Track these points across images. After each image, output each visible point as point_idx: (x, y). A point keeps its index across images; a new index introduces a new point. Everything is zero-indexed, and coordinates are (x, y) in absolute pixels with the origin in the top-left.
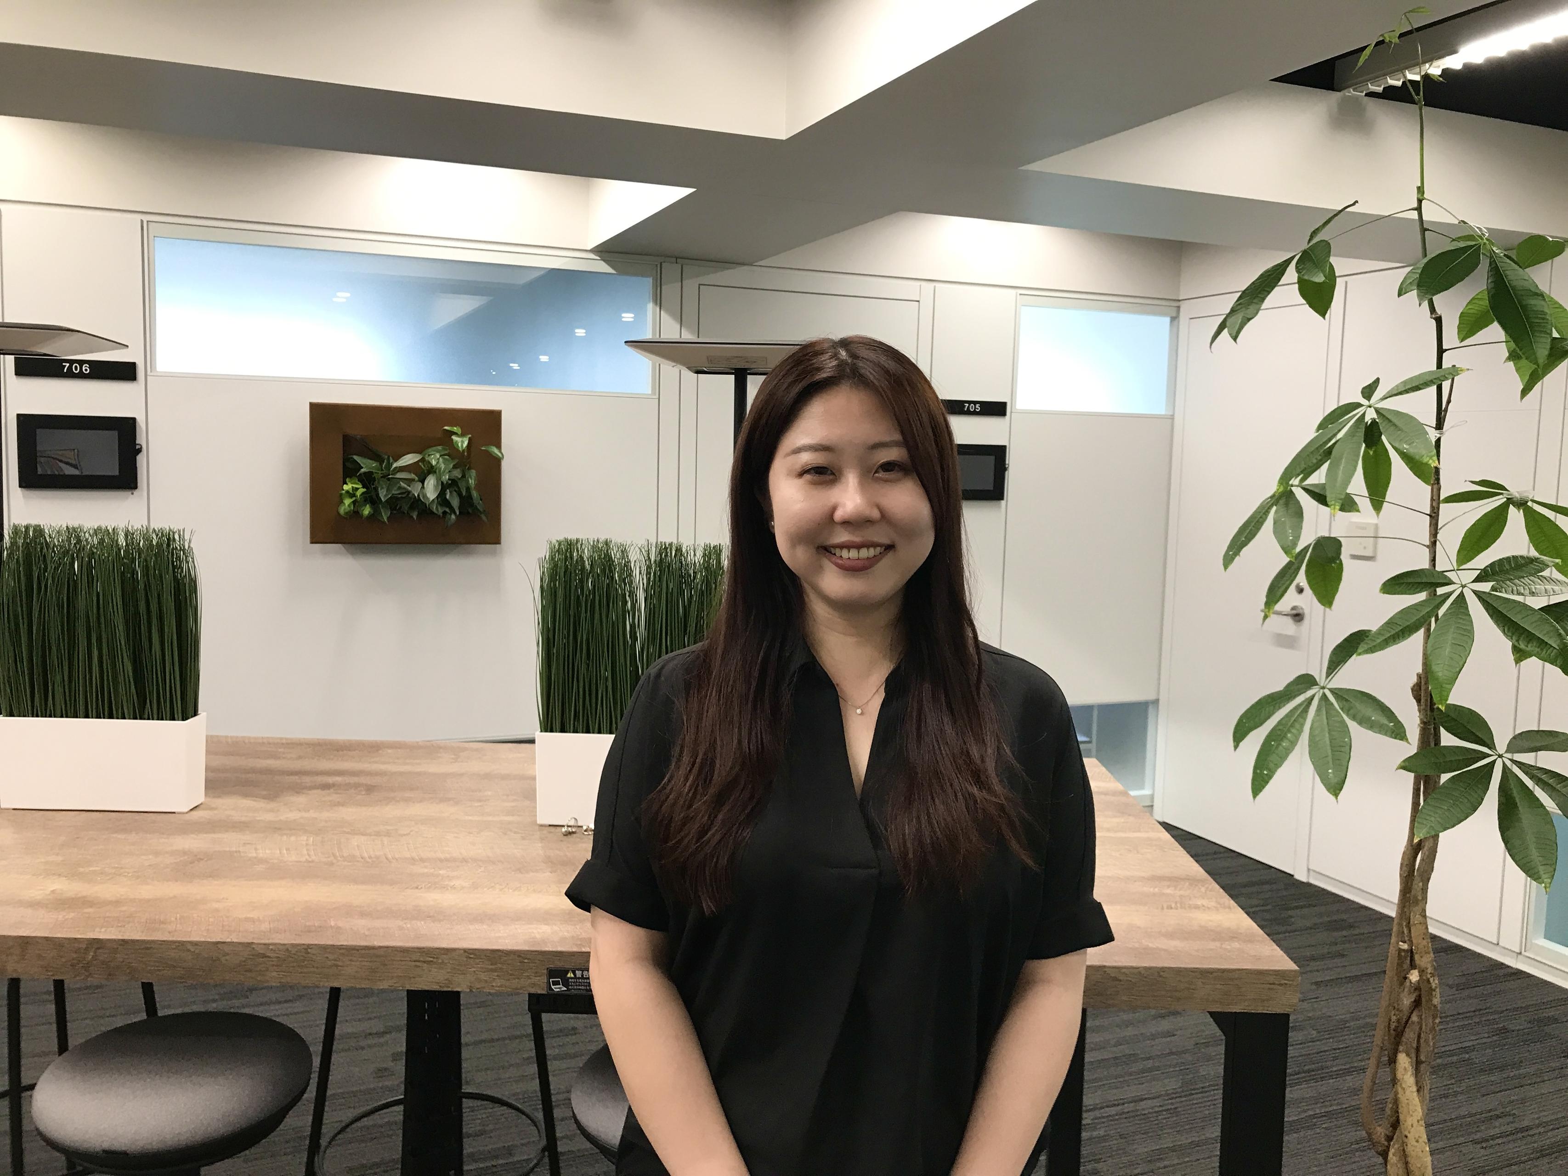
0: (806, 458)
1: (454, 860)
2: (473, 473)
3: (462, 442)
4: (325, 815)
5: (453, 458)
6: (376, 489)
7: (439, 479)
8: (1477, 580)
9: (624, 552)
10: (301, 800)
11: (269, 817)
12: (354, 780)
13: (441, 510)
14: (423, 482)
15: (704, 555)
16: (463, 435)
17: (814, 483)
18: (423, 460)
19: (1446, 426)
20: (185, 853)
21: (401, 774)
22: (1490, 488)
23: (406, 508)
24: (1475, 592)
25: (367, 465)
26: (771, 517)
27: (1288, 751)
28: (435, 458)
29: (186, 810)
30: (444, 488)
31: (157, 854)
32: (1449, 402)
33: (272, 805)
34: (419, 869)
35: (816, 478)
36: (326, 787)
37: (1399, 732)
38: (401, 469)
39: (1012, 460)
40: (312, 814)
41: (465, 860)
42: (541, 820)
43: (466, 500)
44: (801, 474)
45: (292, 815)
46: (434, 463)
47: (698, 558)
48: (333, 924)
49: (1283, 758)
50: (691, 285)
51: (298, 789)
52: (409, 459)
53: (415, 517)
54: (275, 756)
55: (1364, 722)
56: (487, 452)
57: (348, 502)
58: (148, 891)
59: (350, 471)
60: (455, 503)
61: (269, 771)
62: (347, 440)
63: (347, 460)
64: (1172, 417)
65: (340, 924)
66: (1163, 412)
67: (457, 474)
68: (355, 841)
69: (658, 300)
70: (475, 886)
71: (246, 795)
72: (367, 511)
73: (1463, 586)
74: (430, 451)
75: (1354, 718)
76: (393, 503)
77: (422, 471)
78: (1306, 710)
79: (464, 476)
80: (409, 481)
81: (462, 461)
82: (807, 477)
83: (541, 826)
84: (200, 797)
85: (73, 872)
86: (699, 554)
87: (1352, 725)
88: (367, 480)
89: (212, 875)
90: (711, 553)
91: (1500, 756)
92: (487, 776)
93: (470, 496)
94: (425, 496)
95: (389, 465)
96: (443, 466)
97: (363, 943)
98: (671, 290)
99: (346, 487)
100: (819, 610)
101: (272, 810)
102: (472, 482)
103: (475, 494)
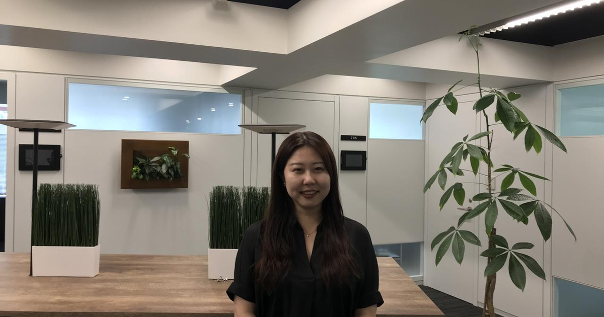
0: (295, 166)
1: (183, 289)
2: (179, 163)
3: (175, 152)
4: (140, 277)
5: (172, 158)
6: (144, 169)
7: (167, 166)
8: (500, 196)
9: (237, 190)
10: (130, 273)
11: (121, 278)
12: (146, 267)
13: (167, 176)
14: (161, 166)
15: (262, 191)
16: (175, 150)
17: (297, 173)
18: (161, 159)
19: (491, 149)
20: (96, 288)
21: (162, 265)
22: (507, 168)
23: (155, 176)
24: (499, 199)
25: (141, 161)
26: (285, 182)
27: (446, 250)
28: (165, 158)
29: (93, 276)
30: (168, 168)
31: (87, 288)
32: (491, 141)
33: (121, 274)
34: (172, 292)
35: (298, 172)
36: (138, 269)
37: (478, 243)
38: (153, 162)
39: (369, 156)
40: (135, 277)
41: (187, 289)
42: (209, 278)
43: (176, 173)
44: (293, 171)
45: (129, 277)
46: (165, 160)
47: (260, 191)
48: (148, 307)
49: (445, 253)
50: (255, 97)
51: (129, 270)
52: (156, 159)
53: (158, 179)
54: (118, 260)
55: (468, 240)
56: (184, 156)
57: (134, 174)
58: (87, 299)
59: (136, 163)
60: (172, 173)
61: (118, 264)
62: (135, 152)
63: (134, 159)
64: (425, 141)
65: (150, 307)
66: (421, 139)
67: (173, 163)
68: (151, 284)
69: (244, 102)
70: (191, 297)
71: (112, 272)
72: (141, 177)
73: (496, 198)
74: (163, 156)
75: (465, 240)
76: (150, 174)
77: (161, 163)
78: (451, 237)
79: (175, 164)
80: (156, 166)
81: (175, 159)
82: (295, 171)
83: (210, 279)
84: (97, 272)
85: (62, 294)
86: (261, 190)
87: (465, 242)
88: (141, 166)
89: (107, 294)
90: (265, 190)
91: (510, 250)
92: (191, 265)
93: (177, 171)
94: (162, 171)
95: (149, 161)
96: (168, 161)
97: (159, 312)
98: (248, 99)
99: (134, 169)
100: (298, 208)
101: (121, 276)
102: (178, 166)
103: (179, 170)
